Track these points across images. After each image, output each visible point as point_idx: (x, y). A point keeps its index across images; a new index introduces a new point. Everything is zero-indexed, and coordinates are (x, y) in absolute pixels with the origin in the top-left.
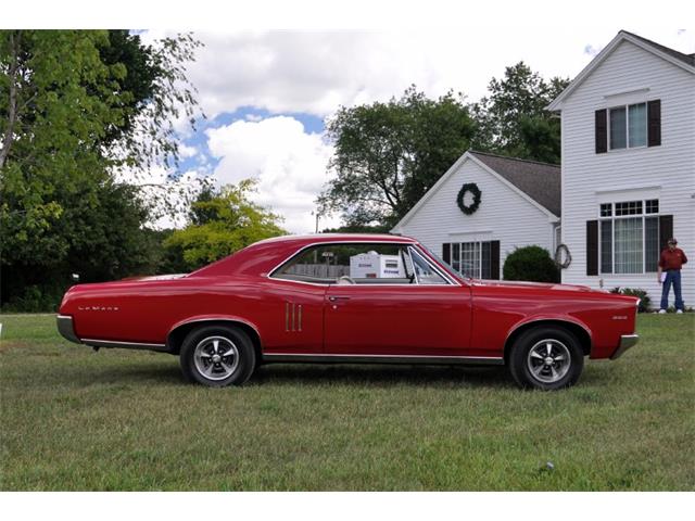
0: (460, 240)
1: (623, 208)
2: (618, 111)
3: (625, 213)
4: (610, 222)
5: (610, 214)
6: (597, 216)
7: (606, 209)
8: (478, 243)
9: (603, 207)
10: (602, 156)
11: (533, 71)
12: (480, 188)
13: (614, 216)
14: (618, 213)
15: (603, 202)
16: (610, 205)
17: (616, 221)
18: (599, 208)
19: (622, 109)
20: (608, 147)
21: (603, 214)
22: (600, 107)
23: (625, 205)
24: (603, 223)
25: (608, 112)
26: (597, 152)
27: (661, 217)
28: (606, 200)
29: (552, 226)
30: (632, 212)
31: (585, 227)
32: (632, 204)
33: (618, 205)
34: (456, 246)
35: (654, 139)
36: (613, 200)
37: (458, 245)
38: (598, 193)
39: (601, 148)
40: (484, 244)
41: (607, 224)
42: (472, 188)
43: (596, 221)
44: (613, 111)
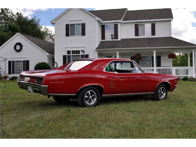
0: (15, 60)
1: (74, 52)
2: (73, 25)
3: (75, 53)
4: (70, 56)
5: (70, 54)
6: (66, 54)
7: (69, 52)
8: (21, 61)
9: (68, 51)
10: (68, 37)
11: (10, 9)
12: (22, 44)
13: (71, 54)
14: (72, 53)
15: (68, 50)
16: (70, 51)
17: (72, 55)
18: (67, 52)
19: (74, 25)
20: (70, 35)
21: (68, 54)
22: (67, 23)
23: (75, 51)
24: (68, 56)
25: (70, 25)
26: (66, 36)
27: (85, 55)
28: (69, 50)
29: (47, 57)
30: (77, 53)
31: (63, 57)
32: (77, 51)
33: (72, 51)
34: (13, 62)
35: (83, 34)
36: (71, 50)
37: (14, 61)
38: (66, 48)
39: (67, 35)
40: (23, 61)
41: (69, 57)
42: (19, 44)
43: (66, 56)
44: (71, 25)
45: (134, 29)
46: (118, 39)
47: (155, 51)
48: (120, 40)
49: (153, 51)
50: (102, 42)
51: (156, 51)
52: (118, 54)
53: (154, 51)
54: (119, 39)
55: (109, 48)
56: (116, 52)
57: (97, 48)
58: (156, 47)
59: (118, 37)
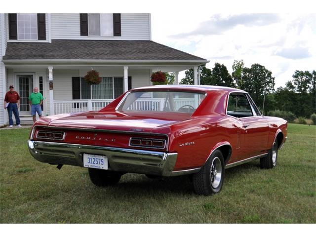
45: (79, 22)
46: (45, 39)
47: (127, 68)
48: (50, 42)
49: (123, 67)
50: (12, 45)
51: (129, 67)
52: (51, 70)
53: (125, 68)
54: (49, 40)
55: (33, 58)
56: (48, 67)
57: (4, 58)
58: (130, 59)
59: (47, 35)
